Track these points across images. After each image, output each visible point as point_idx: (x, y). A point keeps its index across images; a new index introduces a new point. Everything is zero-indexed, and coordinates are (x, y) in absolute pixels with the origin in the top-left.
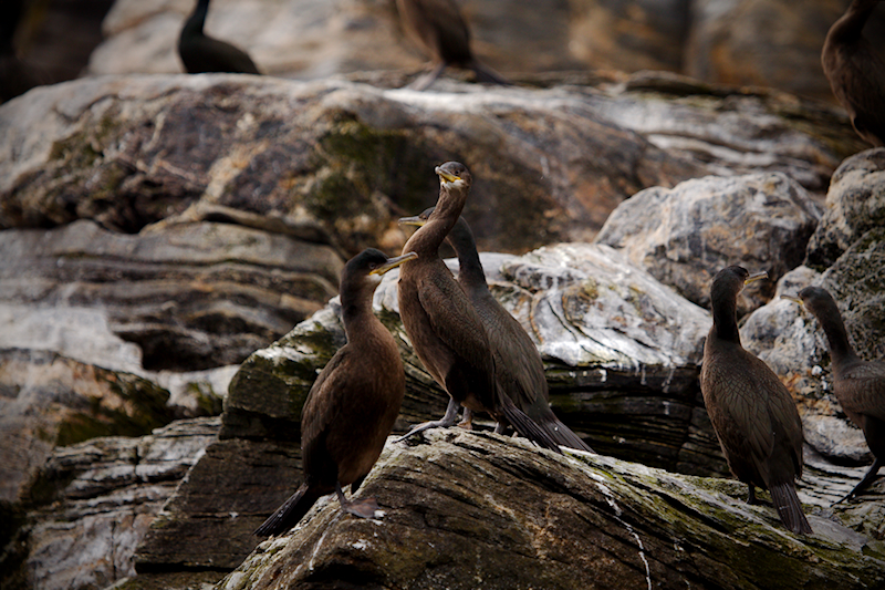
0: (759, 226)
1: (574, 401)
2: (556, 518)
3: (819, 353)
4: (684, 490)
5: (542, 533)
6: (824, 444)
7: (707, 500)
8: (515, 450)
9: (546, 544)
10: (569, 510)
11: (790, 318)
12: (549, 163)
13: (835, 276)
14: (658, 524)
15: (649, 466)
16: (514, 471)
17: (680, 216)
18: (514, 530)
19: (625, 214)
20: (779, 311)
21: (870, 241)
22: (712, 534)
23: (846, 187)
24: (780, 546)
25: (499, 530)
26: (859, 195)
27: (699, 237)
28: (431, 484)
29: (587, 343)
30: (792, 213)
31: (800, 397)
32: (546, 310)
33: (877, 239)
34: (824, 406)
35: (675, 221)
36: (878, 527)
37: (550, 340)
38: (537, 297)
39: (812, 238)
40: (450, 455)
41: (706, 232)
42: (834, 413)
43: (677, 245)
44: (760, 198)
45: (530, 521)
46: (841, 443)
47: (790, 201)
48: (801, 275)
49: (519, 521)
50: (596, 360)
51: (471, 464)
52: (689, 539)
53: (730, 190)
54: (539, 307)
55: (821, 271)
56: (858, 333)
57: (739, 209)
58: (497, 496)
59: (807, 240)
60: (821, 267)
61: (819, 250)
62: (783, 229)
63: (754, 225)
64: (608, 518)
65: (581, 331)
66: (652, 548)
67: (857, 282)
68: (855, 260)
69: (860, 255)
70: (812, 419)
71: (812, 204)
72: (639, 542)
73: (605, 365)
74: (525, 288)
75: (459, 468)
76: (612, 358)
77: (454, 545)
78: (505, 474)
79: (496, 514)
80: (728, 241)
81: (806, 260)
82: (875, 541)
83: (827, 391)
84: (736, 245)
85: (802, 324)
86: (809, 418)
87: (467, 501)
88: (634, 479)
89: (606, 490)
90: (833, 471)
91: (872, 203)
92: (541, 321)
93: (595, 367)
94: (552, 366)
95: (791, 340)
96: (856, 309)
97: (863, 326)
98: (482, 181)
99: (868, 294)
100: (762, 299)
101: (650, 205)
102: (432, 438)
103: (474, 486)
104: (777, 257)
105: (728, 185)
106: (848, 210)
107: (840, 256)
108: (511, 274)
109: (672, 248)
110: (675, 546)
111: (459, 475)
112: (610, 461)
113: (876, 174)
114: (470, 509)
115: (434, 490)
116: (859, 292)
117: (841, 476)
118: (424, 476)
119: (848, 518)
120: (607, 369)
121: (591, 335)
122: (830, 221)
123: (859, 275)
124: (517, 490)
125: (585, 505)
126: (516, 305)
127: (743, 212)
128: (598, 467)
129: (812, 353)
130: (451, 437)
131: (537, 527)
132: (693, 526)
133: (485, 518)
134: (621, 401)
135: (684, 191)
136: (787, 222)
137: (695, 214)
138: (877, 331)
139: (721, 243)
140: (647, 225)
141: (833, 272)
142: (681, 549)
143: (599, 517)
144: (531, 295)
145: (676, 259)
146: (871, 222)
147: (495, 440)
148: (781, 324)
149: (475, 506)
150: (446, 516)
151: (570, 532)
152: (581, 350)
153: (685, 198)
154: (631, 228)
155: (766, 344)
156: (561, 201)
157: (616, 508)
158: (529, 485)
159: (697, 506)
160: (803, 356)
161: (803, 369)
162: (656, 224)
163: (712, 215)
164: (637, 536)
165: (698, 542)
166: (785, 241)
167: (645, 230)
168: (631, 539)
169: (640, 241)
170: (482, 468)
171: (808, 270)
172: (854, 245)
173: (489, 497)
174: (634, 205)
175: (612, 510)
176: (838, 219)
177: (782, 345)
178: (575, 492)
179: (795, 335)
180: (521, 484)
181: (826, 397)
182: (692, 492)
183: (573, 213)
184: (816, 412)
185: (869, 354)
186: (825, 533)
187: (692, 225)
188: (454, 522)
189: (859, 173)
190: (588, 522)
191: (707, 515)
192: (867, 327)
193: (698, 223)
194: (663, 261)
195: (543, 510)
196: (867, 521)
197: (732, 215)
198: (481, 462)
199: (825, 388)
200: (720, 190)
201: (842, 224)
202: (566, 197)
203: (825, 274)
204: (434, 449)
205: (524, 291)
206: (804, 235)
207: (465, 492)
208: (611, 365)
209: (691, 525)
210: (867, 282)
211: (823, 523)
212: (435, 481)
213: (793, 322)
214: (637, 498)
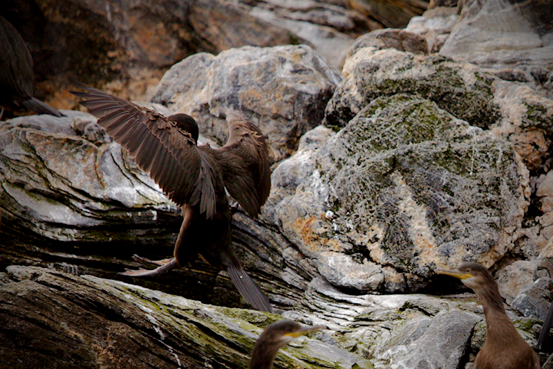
0: (287, 91)
1: (130, 237)
2: (115, 341)
3: (332, 200)
4: (214, 320)
5: (104, 352)
6: (333, 276)
7: (231, 328)
8: (84, 287)
9: (108, 361)
10: (125, 335)
11: (309, 170)
12: (112, 8)
13: (347, 136)
14: (193, 347)
15: (188, 298)
16: (84, 304)
17: (222, 80)
18: (82, 350)
19: (176, 75)
20: (300, 164)
21: (376, 107)
22: (234, 355)
23: (358, 61)
24: (287, 365)
25: (72, 350)
26: (369, 68)
27: (237, 98)
28: (20, 314)
29: (141, 188)
30: (314, 80)
31: (315, 236)
32: (108, 160)
33: (382, 106)
34: (334, 244)
35: (217, 84)
36: (369, 348)
37: (112, 185)
38: (102, 149)
39: (330, 102)
40: (34, 292)
41: (243, 94)
42: (343, 250)
43: (218, 104)
44: (288, 67)
45: (95, 343)
46: (347, 275)
47: (313, 69)
48: (320, 133)
49: (87, 343)
50: (149, 202)
51: (50, 299)
52: (217, 358)
53: (263, 59)
54: (103, 157)
55: (336, 131)
56: (364, 184)
57: (270, 76)
58: (70, 323)
59: (325, 102)
60: (336, 126)
61: (335, 113)
62: (307, 94)
63: (282, 89)
64: (155, 342)
65: (136, 178)
66: (188, 365)
67: (365, 141)
68: (364, 123)
69: (367, 119)
70: (324, 254)
71: (332, 72)
72: (178, 360)
73: (156, 207)
74: (92, 141)
75: (41, 302)
76: (162, 201)
77: (37, 361)
78: (76, 306)
79: (69, 338)
80: (261, 102)
81: (324, 121)
82: (365, 360)
83: (337, 232)
84: (267, 105)
85: (319, 176)
86: (322, 254)
87: (48, 328)
88: (176, 311)
89: (153, 320)
90: (340, 298)
91: (379, 75)
92: (104, 169)
93: (148, 209)
94: (113, 207)
95: (310, 189)
96: (363, 164)
97: (368, 179)
98: (53, 24)
99: (373, 152)
100: (287, 151)
101: (196, 68)
102: (20, 276)
103: (53, 316)
104: (301, 116)
105: (262, 55)
106: (359, 80)
107: (352, 118)
108: (81, 129)
109: (214, 106)
110: (206, 364)
111: (41, 307)
112: (158, 294)
113: (383, 51)
114: (50, 334)
115: (22, 319)
116: (366, 150)
117: (345, 302)
118: (15, 307)
119: (345, 340)
120: (158, 211)
121: (145, 182)
122: (344, 89)
123: (366, 136)
124: (85, 319)
125: (137, 331)
126: (84, 156)
127: (274, 78)
128: (148, 299)
129: (326, 200)
130: (35, 275)
131: (100, 348)
132: (220, 348)
133: (59, 341)
134: (169, 237)
135: (226, 59)
136: (310, 87)
137: (234, 78)
138: (379, 184)
139: (255, 104)
140: (194, 85)
141: (346, 132)
142: (210, 366)
143: (148, 341)
144: (97, 147)
145: (218, 115)
146: (378, 91)
147: (69, 279)
148: (302, 175)
149: (54, 331)
150: (32, 339)
151: (125, 352)
152: (137, 194)
153: (226, 65)
154: (181, 87)
155: (289, 191)
156: (123, 43)
157: (161, 333)
158: (94, 315)
159: (223, 332)
160: (318, 203)
161: (318, 213)
162: (201, 84)
163: (248, 80)
164: (176, 356)
165: (223, 361)
166: (308, 103)
167: (193, 89)
168: (172, 358)
169: (189, 98)
170: (59, 302)
171: (326, 130)
172: (364, 110)
173: (64, 324)
174: (183, 67)
175: (158, 336)
176: (351, 87)
177: (302, 193)
178: (130, 321)
179: (312, 185)
180: (89, 315)
181: (337, 236)
182: (220, 322)
183: (132, 54)
184: (328, 249)
185: (372, 202)
186: (324, 354)
187: (231, 88)
188: (37, 344)
189: (369, 49)
190: (139, 344)
191: (231, 340)
192: (371, 180)
193: (236, 86)
194: (206, 117)
195: (105, 335)
196: (361, 343)
197: (265, 80)
198: (58, 297)
199: (335, 229)
200: (255, 59)
201: (354, 92)
202: (126, 40)
203: (339, 134)
204: (22, 286)
205: (91, 144)
206: (324, 98)
207: (46, 320)
208: (161, 207)
209: (219, 348)
210: (373, 142)
211: (323, 346)
212: (23, 311)
213: (312, 174)
214: (177, 327)
